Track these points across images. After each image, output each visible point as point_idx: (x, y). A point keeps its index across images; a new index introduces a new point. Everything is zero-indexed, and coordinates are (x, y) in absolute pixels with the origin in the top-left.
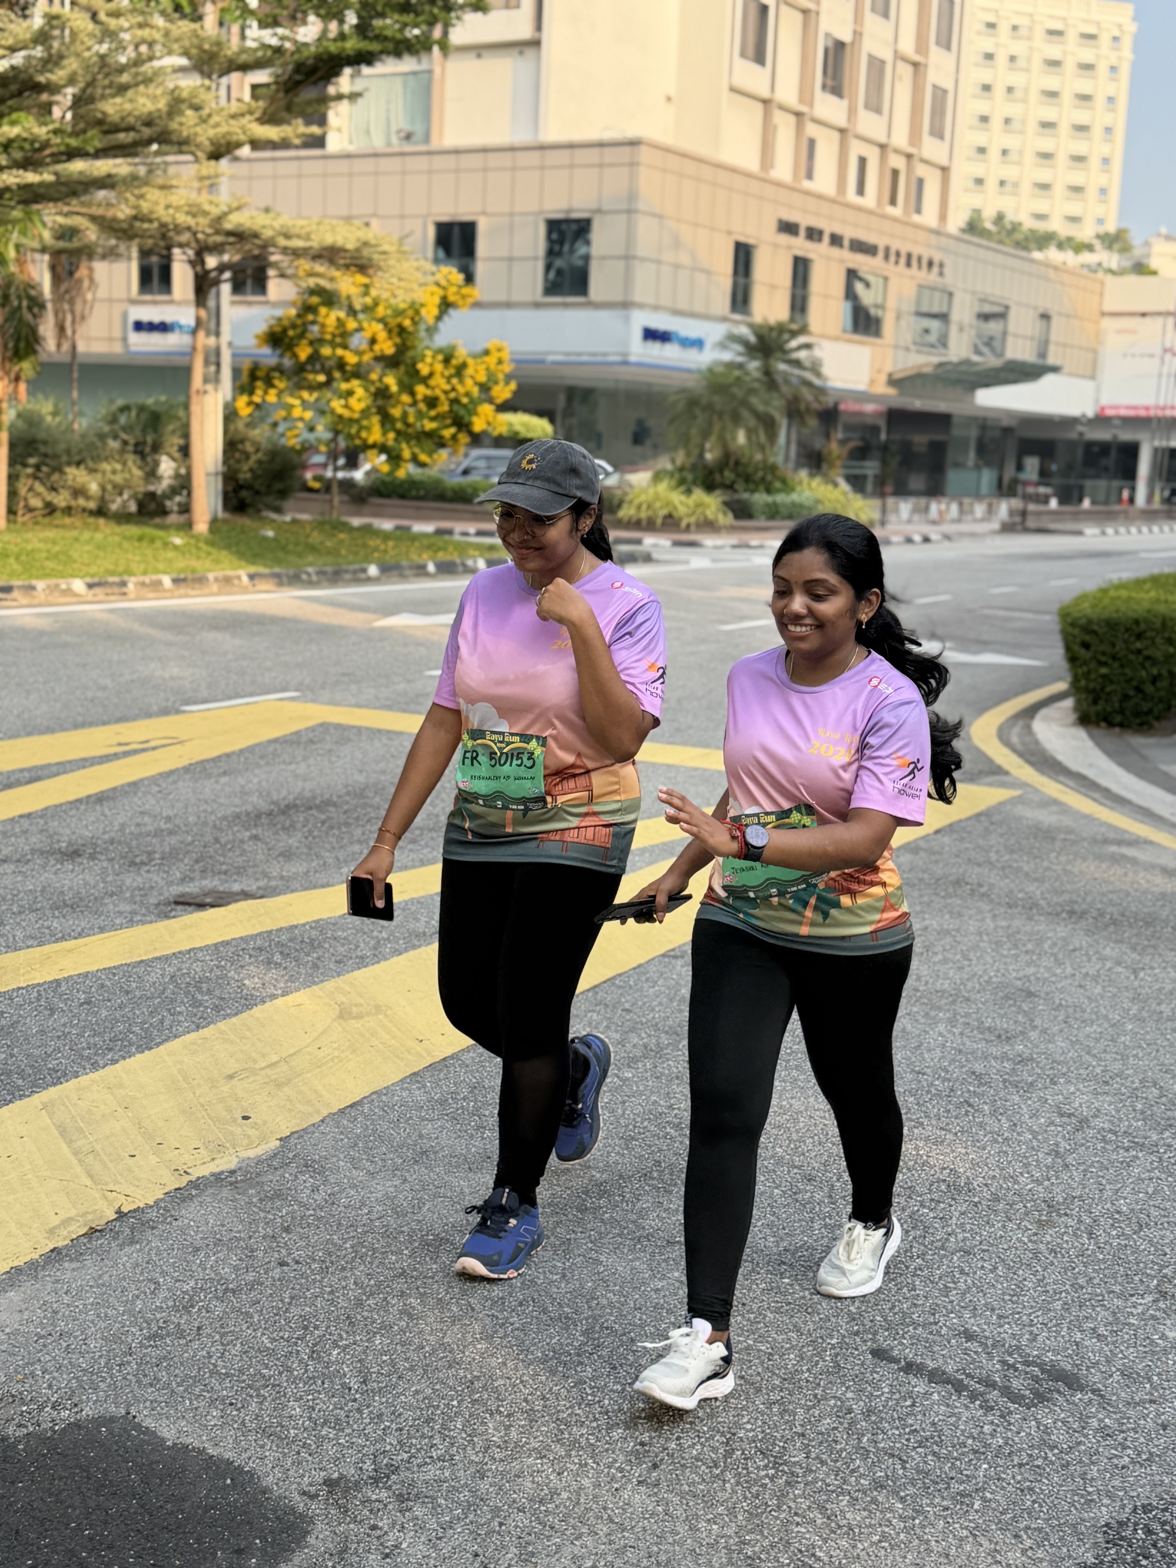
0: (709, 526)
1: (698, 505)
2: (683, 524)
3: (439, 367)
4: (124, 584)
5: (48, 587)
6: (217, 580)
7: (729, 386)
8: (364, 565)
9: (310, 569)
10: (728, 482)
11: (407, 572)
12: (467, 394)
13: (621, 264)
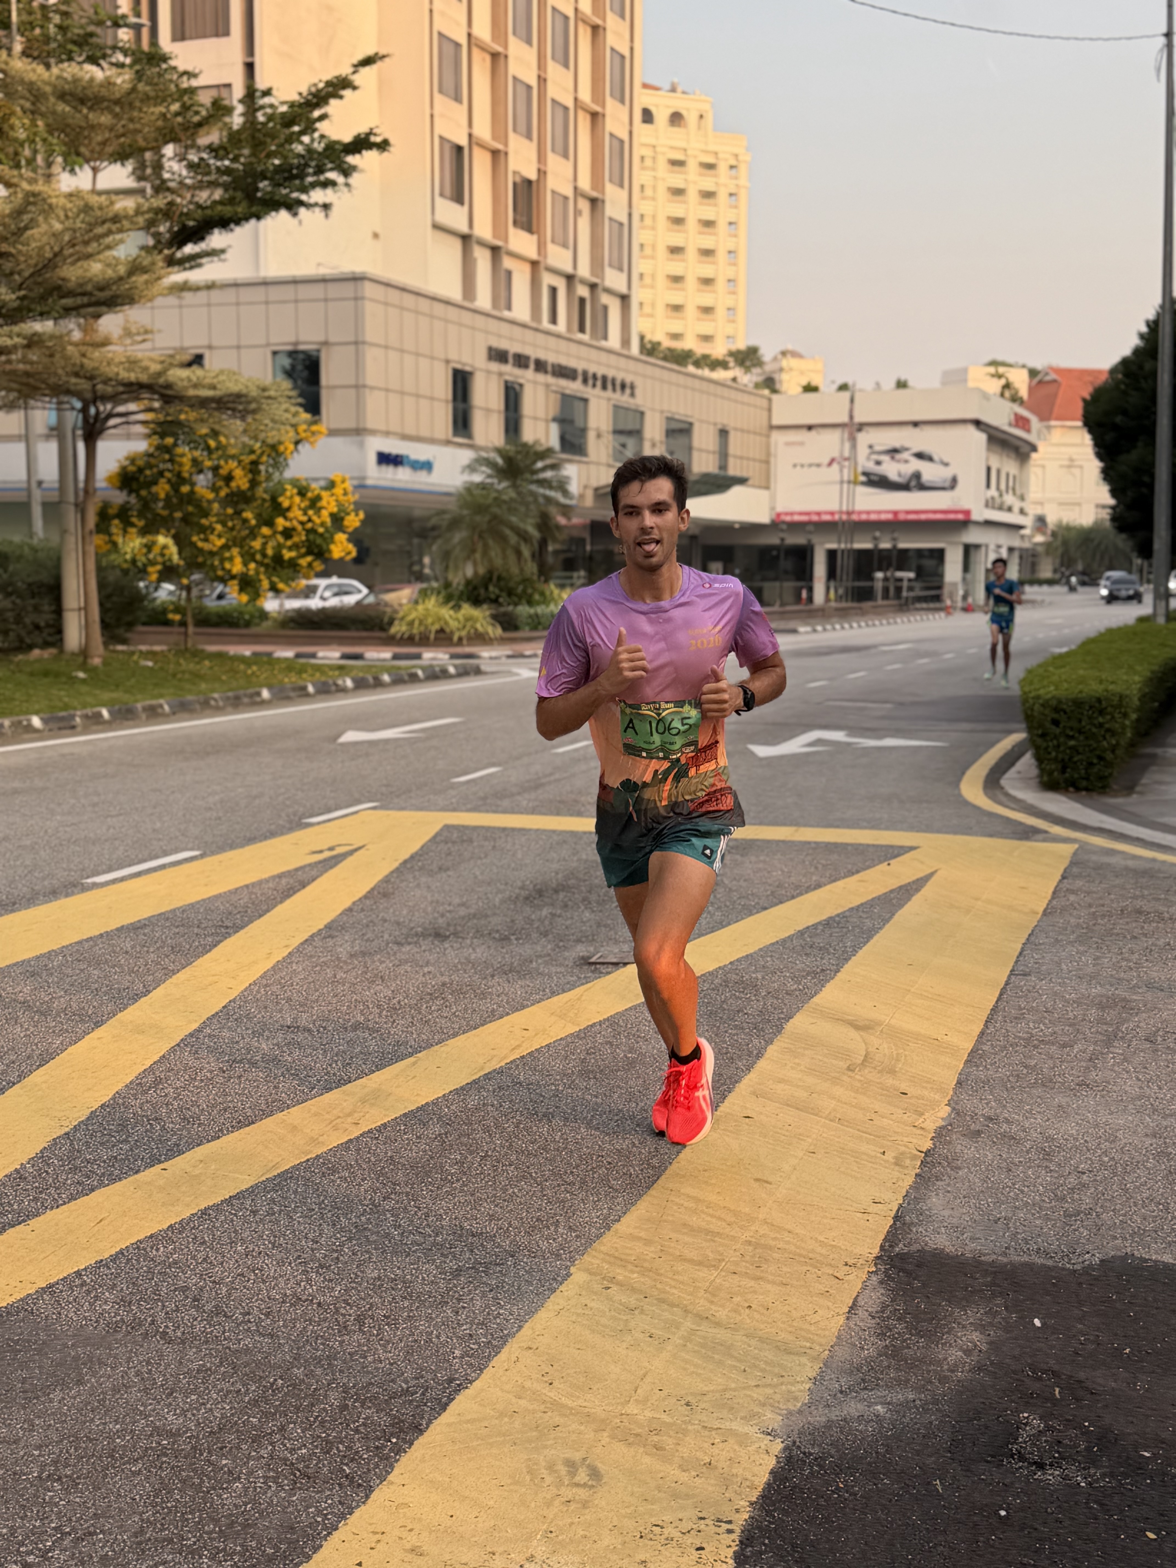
0: (481, 639)
1: (468, 619)
2: (455, 638)
3: (297, 499)
4: (73, 717)
5: (13, 724)
6: (145, 709)
7: (489, 506)
8: (257, 689)
9: (216, 695)
10: (493, 596)
11: (292, 694)
12: (323, 524)
13: (353, 392)
